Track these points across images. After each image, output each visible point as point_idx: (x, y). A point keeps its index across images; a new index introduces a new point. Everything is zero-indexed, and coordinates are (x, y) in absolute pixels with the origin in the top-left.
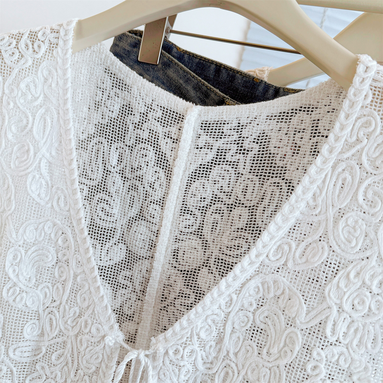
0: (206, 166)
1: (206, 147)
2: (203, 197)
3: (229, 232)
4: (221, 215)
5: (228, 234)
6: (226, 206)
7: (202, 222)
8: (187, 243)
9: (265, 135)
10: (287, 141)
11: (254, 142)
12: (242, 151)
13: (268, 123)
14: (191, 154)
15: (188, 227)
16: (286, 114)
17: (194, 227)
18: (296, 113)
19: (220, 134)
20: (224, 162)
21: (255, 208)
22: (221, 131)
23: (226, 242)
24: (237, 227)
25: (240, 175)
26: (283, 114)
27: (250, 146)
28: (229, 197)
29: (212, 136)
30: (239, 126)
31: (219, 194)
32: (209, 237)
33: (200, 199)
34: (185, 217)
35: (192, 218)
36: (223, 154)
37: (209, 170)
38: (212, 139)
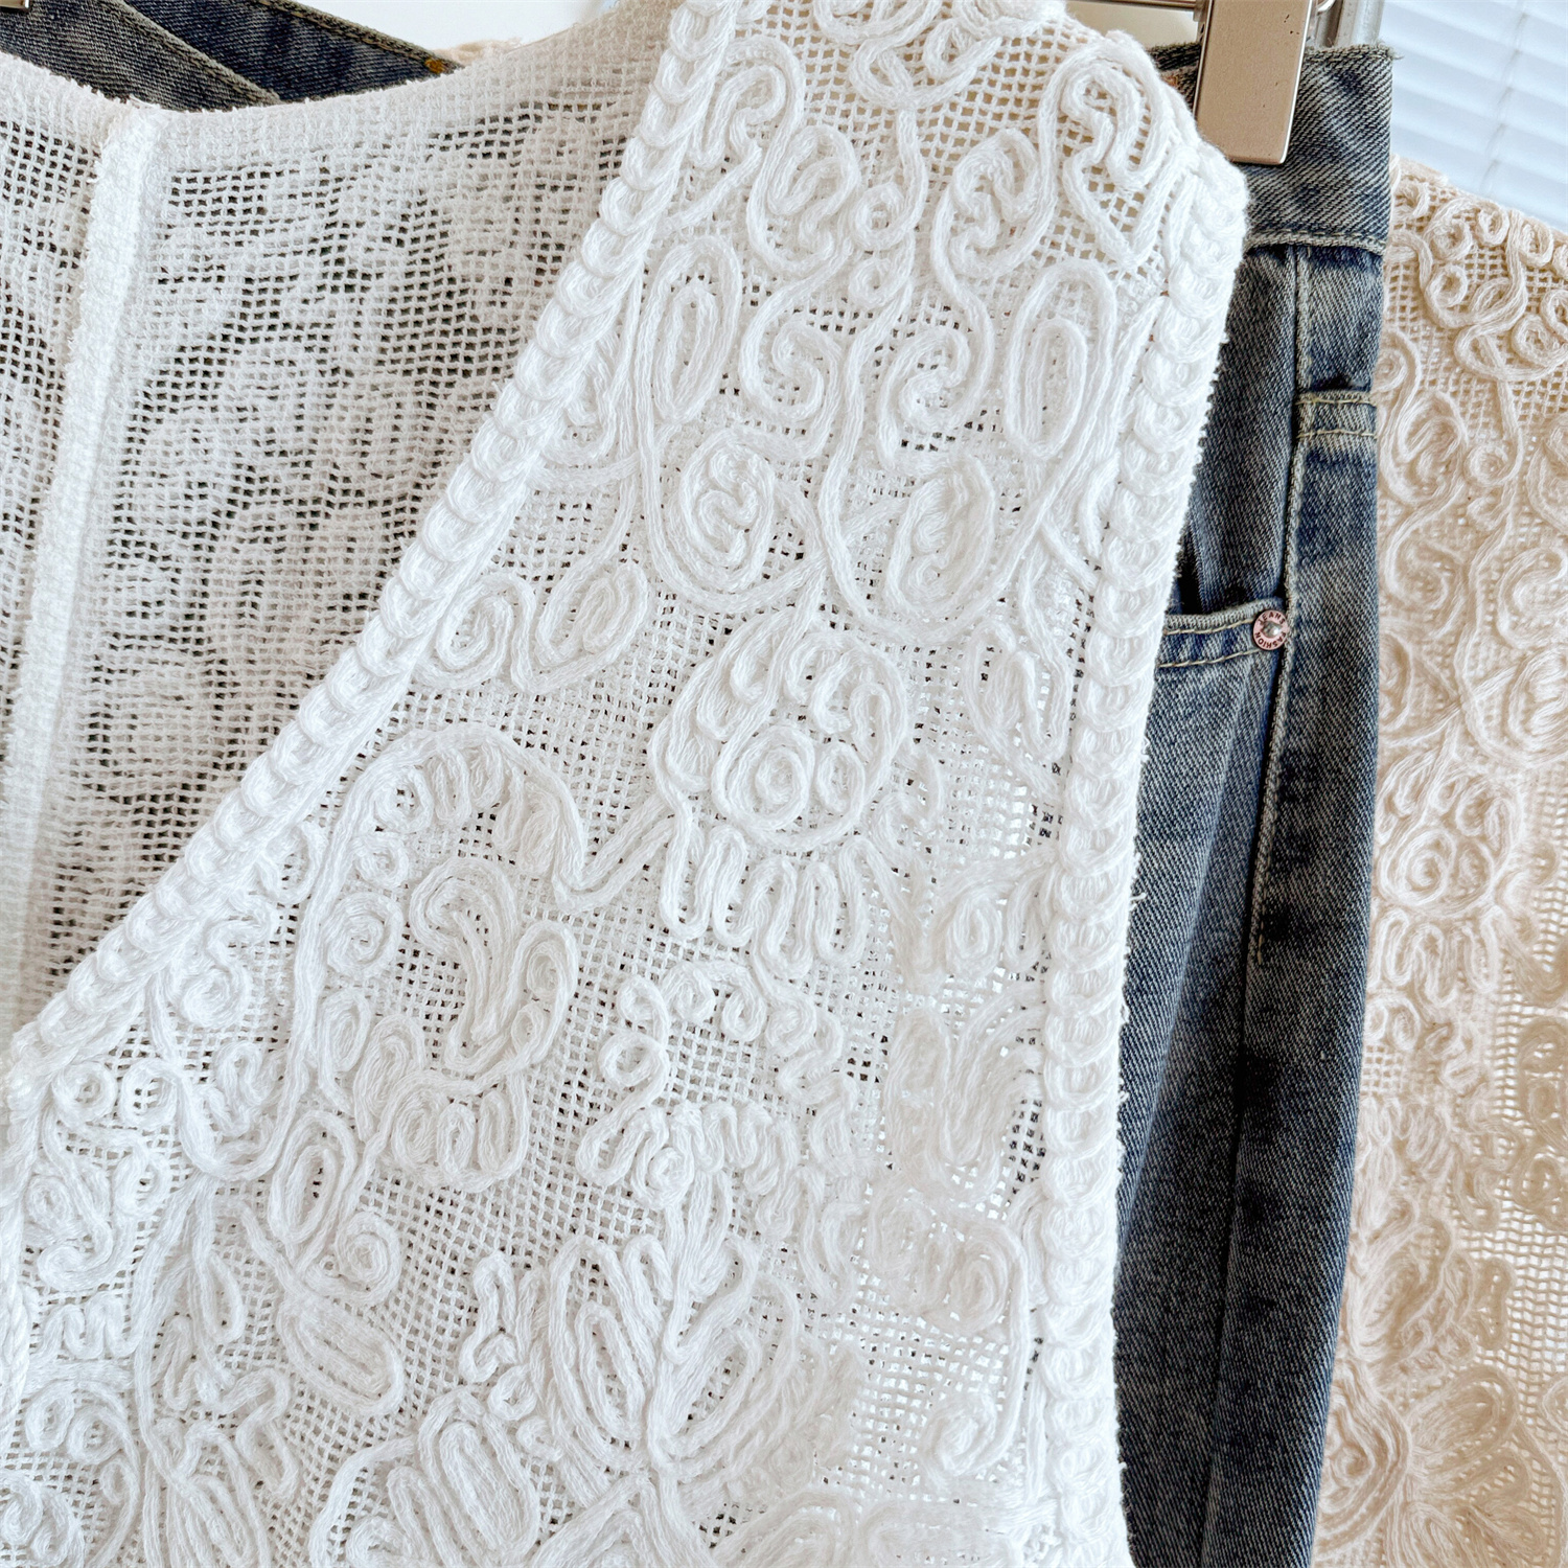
0: (203, 354)
1: (199, 275)
2: (196, 478)
3: (308, 614)
4: (275, 545)
5: (306, 623)
6: (295, 507)
7: (200, 588)
8: (140, 677)
9: (427, 208)
10: (509, 225)
11: (387, 239)
12: (345, 280)
13: (434, 161)
14: (139, 306)
15: (140, 609)
16: (501, 125)
17: (167, 608)
18: (538, 118)
19: (253, 216)
20: (272, 327)
21: (408, 503)
22: (254, 204)
23: (299, 656)
24: (340, 589)
25: (342, 376)
26: (488, 125)
27: (373, 257)
28: (302, 469)
29: (220, 228)
30: (324, 183)
31: (260, 461)
32: (229, 641)
33: (183, 490)
34: (127, 571)
35: (156, 573)
36: (269, 296)
37: (214, 368)
38: (218, 238)
